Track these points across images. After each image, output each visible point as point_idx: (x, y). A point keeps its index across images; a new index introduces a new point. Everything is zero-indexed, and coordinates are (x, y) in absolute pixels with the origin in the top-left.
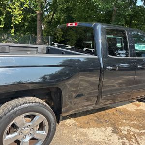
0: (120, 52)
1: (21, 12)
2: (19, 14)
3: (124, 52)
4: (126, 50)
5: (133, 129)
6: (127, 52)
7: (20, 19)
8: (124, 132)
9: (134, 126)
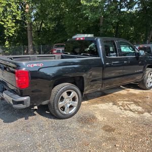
0: (111, 54)
1: (14, 24)
2: (12, 27)
3: (115, 54)
4: (116, 52)
5: (125, 102)
6: (117, 54)
7: (12, 31)
8: (120, 104)
9: (125, 101)
